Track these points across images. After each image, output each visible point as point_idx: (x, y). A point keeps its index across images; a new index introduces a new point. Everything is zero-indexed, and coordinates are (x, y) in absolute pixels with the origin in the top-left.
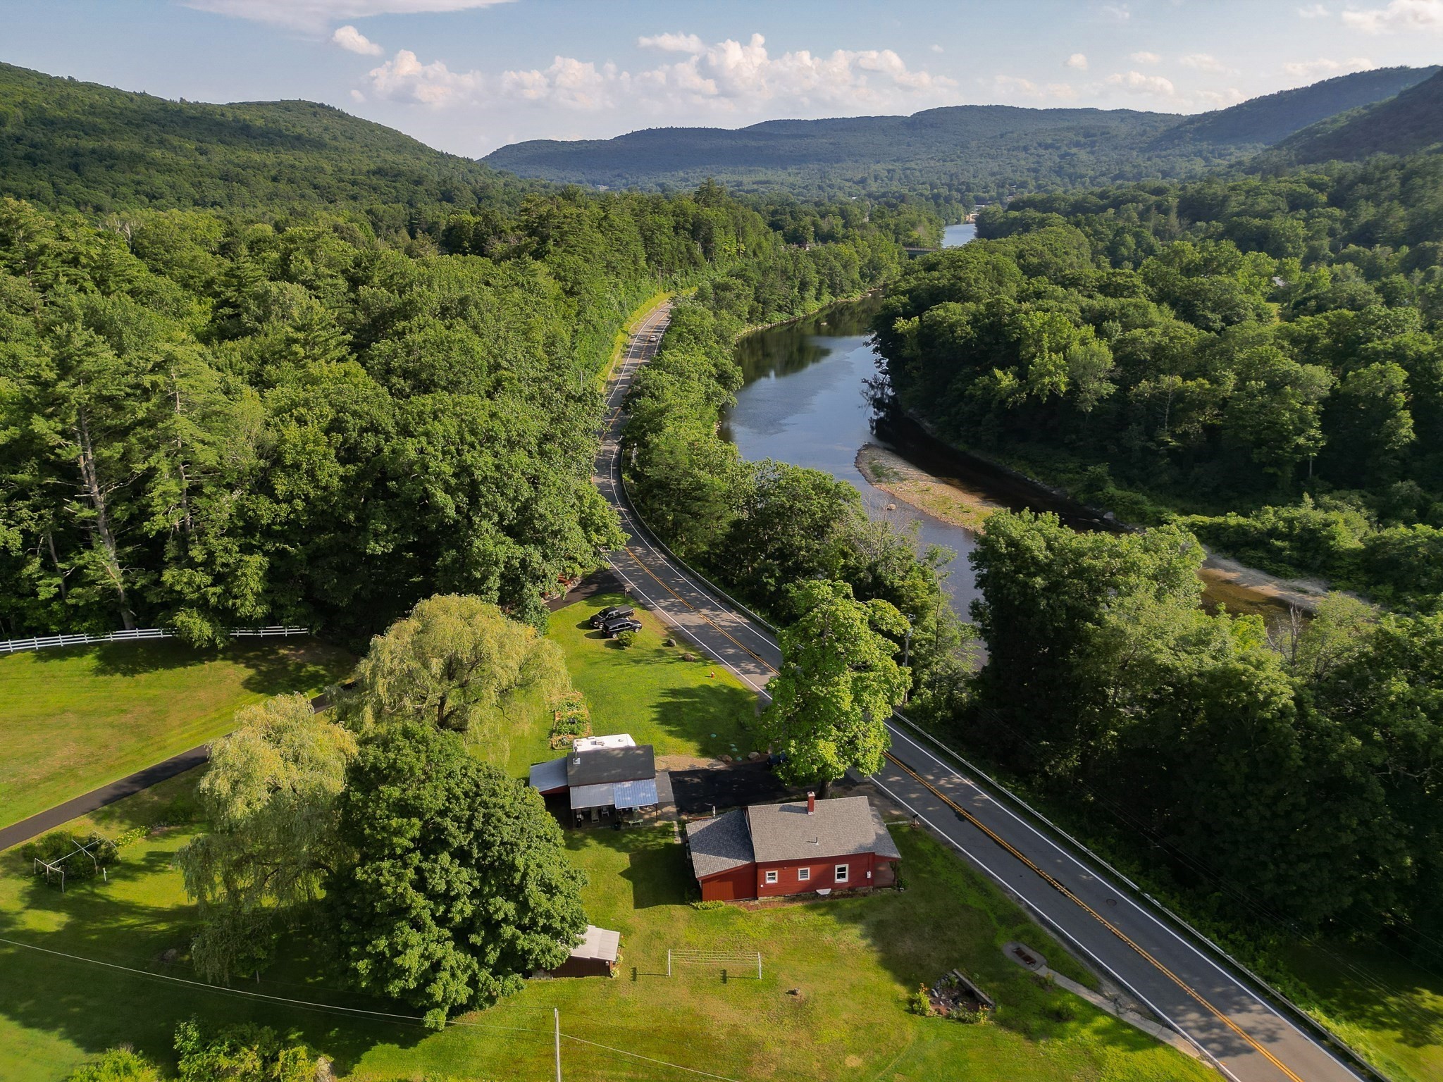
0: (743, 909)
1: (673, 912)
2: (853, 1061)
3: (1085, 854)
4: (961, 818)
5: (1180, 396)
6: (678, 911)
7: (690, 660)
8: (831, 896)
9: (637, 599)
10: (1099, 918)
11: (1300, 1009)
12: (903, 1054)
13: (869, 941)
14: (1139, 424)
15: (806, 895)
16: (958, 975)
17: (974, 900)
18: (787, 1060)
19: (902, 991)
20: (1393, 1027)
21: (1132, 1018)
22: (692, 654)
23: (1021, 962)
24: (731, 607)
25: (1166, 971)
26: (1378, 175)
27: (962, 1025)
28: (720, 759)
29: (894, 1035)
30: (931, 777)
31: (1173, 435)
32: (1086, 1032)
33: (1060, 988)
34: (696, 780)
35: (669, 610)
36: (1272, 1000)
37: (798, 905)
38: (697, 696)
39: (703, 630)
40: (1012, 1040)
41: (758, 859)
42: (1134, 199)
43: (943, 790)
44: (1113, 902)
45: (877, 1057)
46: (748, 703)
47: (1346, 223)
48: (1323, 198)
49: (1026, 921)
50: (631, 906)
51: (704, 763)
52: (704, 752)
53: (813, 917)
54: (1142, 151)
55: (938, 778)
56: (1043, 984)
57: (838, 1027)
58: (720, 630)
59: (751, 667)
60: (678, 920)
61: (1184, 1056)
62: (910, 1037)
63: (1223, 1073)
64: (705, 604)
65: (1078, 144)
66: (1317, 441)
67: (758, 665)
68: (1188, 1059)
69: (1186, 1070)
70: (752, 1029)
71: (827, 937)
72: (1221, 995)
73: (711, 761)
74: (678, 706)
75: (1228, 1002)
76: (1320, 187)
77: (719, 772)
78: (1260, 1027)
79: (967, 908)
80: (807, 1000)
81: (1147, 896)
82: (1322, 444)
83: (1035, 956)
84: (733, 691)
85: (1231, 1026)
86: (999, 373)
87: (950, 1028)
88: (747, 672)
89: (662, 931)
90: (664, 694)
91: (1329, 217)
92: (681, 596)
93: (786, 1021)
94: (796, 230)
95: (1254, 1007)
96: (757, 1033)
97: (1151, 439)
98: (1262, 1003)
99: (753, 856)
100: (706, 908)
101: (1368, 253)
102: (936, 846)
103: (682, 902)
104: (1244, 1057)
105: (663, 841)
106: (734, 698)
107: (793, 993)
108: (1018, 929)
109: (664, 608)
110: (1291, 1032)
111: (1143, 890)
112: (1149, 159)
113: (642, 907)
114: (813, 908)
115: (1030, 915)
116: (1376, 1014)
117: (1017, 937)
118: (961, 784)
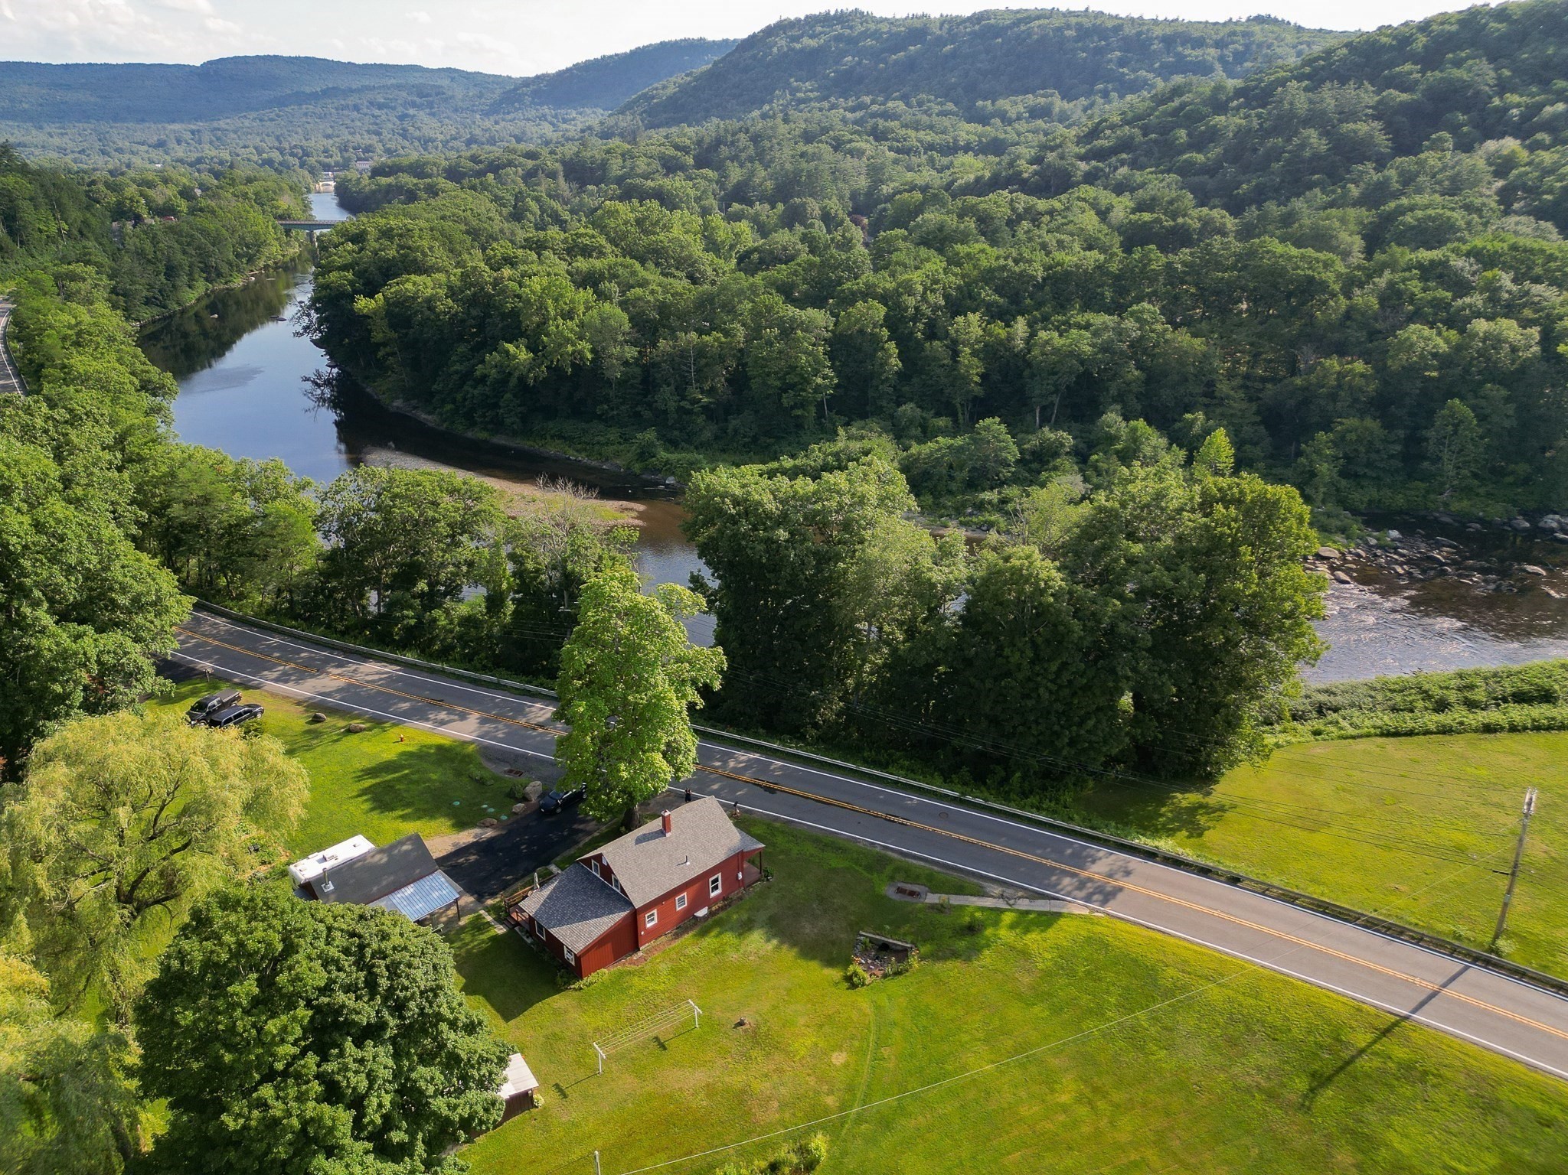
0: (629, 968)
1: (556, 1006)
2: (839, 1059)
3: (896, 782)
4: (772, 791)
5: (701, 351)
6: (558, 1001)
7: (362, 730)
8: (711, 914)
9: (227, 680)
10: (944, 832)
11: (1128, 841)
12: (873, 1028)
13: (775, 942)
14: (669, 385)
15: (687, 923)
16: (866, 934)
17: (835, 862)
18: (783, 1090)
19: (835, 974)
20: (1179, 829)
21: (1024, 904)
22: (355, 723)
23: (909, 899)
24: (366, 657)
25: (1021, 854)
26: (730, 138)
27: (900, 978)
28: (484, 826)
29: (854, 1015)
30: (718, 764)
31: (702, 392)
32: (1003, 932)
33: (955, 907)
34: (473, 858)
35: (286, 682)
36: (1105, 843)
37: (688, 937)
38: (403, 767)
39: (351, 692)
40: (951, 968)
41: (637, 904)
42: (510, 164)
43: (735, 770)
44: (944, 814)
45: (856, 1044)
46: (469, 756)
47: (721, 184)
48: (690, 161)
49: (891, 860)
50: (500, 1021)
51: (467, 837)
52: (461, 825)
53: (710, 941)
54: (486, 114)
55: (725, 762)
56: (940, 908)
57: (803, 1035)
58: (370, 686)
59: (443, 715)
60: (566, 1011)
61: (1079, 916)
62: (868, 1011)
63: (1113, 916)
64: (327, 661)
65: (414, 105)
66: (831, 379)
67: (450, 712)
68: (1085, 917)
69: (1090, 926)
70: (727, 1079)
71: (733, 956)
72: (1073, 855)
73: (477, 831)
74: (388, 787)
75: (1080, 860)
76: (685, 150)
77: (491, 840)
78: (1115, 867)
79: (834, 871)
80: (758, 1027)
81: (968, 798)
82: (836, 381)
83: (916, 888)
84: (440, 748)
85: (1096, 877)
86: (511, 348)
87: (894, 985)
88: (442, 723)
89: (557, 1030)
90: (359, 779)
91: (706, 178)
92: (288, 661)
93: (753, 1054)
94: (120, 204)
95: (1101, 854)
96: (737, 1081)
97: (683, 398)
98: (1103, 851)
99: (629, 903)
100: (591, 984)
101: (751, 211)
102: (769, 826)
103: (558, 991)
104: (1120, 896)
105: (484, 937)
106: (445, 754)
107: (741, 1024)
108: (888, 870)
109: (277, 680)
110: (1135, 862)
111: (963, 794)
112: (497, 123)
113: (514, 1016)
114: (704, 933)
115: (890, 853)
116: (1164, 825)
117: (892, 878)
118: (749, 760)
